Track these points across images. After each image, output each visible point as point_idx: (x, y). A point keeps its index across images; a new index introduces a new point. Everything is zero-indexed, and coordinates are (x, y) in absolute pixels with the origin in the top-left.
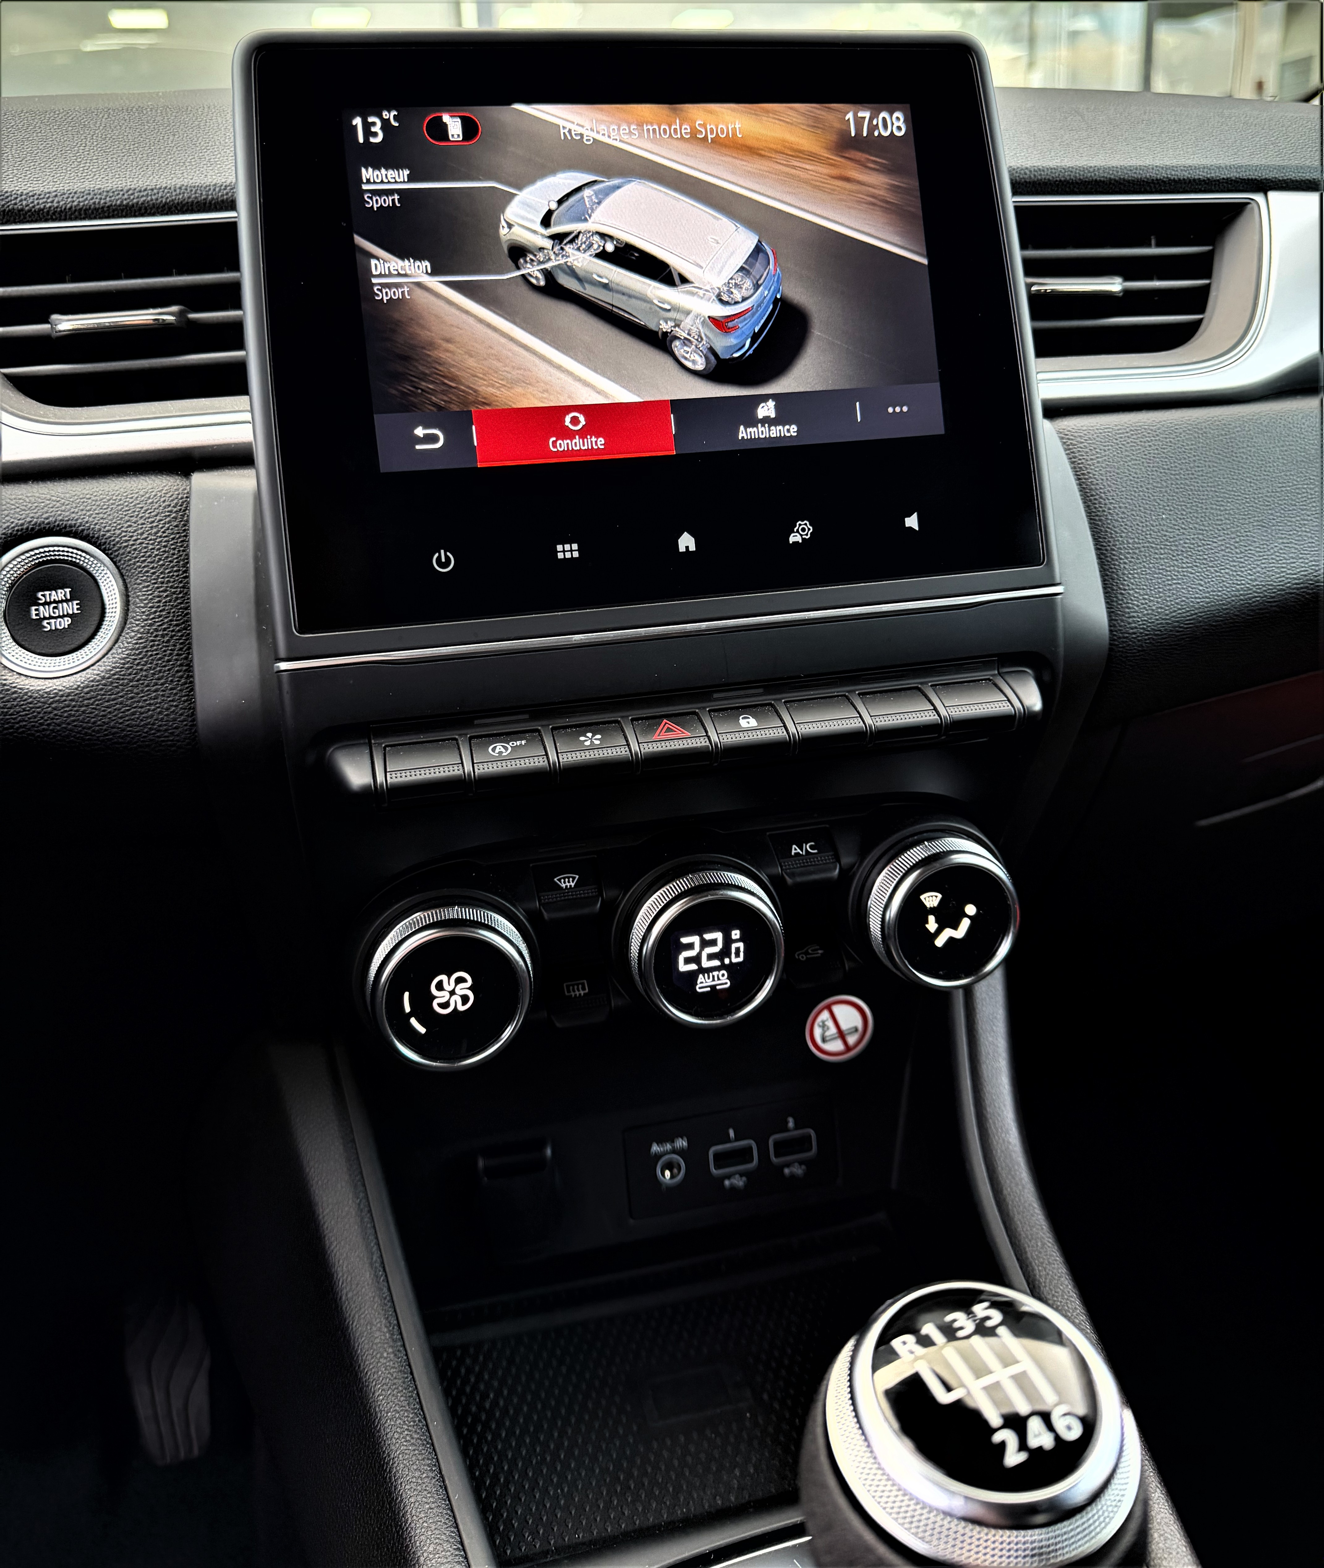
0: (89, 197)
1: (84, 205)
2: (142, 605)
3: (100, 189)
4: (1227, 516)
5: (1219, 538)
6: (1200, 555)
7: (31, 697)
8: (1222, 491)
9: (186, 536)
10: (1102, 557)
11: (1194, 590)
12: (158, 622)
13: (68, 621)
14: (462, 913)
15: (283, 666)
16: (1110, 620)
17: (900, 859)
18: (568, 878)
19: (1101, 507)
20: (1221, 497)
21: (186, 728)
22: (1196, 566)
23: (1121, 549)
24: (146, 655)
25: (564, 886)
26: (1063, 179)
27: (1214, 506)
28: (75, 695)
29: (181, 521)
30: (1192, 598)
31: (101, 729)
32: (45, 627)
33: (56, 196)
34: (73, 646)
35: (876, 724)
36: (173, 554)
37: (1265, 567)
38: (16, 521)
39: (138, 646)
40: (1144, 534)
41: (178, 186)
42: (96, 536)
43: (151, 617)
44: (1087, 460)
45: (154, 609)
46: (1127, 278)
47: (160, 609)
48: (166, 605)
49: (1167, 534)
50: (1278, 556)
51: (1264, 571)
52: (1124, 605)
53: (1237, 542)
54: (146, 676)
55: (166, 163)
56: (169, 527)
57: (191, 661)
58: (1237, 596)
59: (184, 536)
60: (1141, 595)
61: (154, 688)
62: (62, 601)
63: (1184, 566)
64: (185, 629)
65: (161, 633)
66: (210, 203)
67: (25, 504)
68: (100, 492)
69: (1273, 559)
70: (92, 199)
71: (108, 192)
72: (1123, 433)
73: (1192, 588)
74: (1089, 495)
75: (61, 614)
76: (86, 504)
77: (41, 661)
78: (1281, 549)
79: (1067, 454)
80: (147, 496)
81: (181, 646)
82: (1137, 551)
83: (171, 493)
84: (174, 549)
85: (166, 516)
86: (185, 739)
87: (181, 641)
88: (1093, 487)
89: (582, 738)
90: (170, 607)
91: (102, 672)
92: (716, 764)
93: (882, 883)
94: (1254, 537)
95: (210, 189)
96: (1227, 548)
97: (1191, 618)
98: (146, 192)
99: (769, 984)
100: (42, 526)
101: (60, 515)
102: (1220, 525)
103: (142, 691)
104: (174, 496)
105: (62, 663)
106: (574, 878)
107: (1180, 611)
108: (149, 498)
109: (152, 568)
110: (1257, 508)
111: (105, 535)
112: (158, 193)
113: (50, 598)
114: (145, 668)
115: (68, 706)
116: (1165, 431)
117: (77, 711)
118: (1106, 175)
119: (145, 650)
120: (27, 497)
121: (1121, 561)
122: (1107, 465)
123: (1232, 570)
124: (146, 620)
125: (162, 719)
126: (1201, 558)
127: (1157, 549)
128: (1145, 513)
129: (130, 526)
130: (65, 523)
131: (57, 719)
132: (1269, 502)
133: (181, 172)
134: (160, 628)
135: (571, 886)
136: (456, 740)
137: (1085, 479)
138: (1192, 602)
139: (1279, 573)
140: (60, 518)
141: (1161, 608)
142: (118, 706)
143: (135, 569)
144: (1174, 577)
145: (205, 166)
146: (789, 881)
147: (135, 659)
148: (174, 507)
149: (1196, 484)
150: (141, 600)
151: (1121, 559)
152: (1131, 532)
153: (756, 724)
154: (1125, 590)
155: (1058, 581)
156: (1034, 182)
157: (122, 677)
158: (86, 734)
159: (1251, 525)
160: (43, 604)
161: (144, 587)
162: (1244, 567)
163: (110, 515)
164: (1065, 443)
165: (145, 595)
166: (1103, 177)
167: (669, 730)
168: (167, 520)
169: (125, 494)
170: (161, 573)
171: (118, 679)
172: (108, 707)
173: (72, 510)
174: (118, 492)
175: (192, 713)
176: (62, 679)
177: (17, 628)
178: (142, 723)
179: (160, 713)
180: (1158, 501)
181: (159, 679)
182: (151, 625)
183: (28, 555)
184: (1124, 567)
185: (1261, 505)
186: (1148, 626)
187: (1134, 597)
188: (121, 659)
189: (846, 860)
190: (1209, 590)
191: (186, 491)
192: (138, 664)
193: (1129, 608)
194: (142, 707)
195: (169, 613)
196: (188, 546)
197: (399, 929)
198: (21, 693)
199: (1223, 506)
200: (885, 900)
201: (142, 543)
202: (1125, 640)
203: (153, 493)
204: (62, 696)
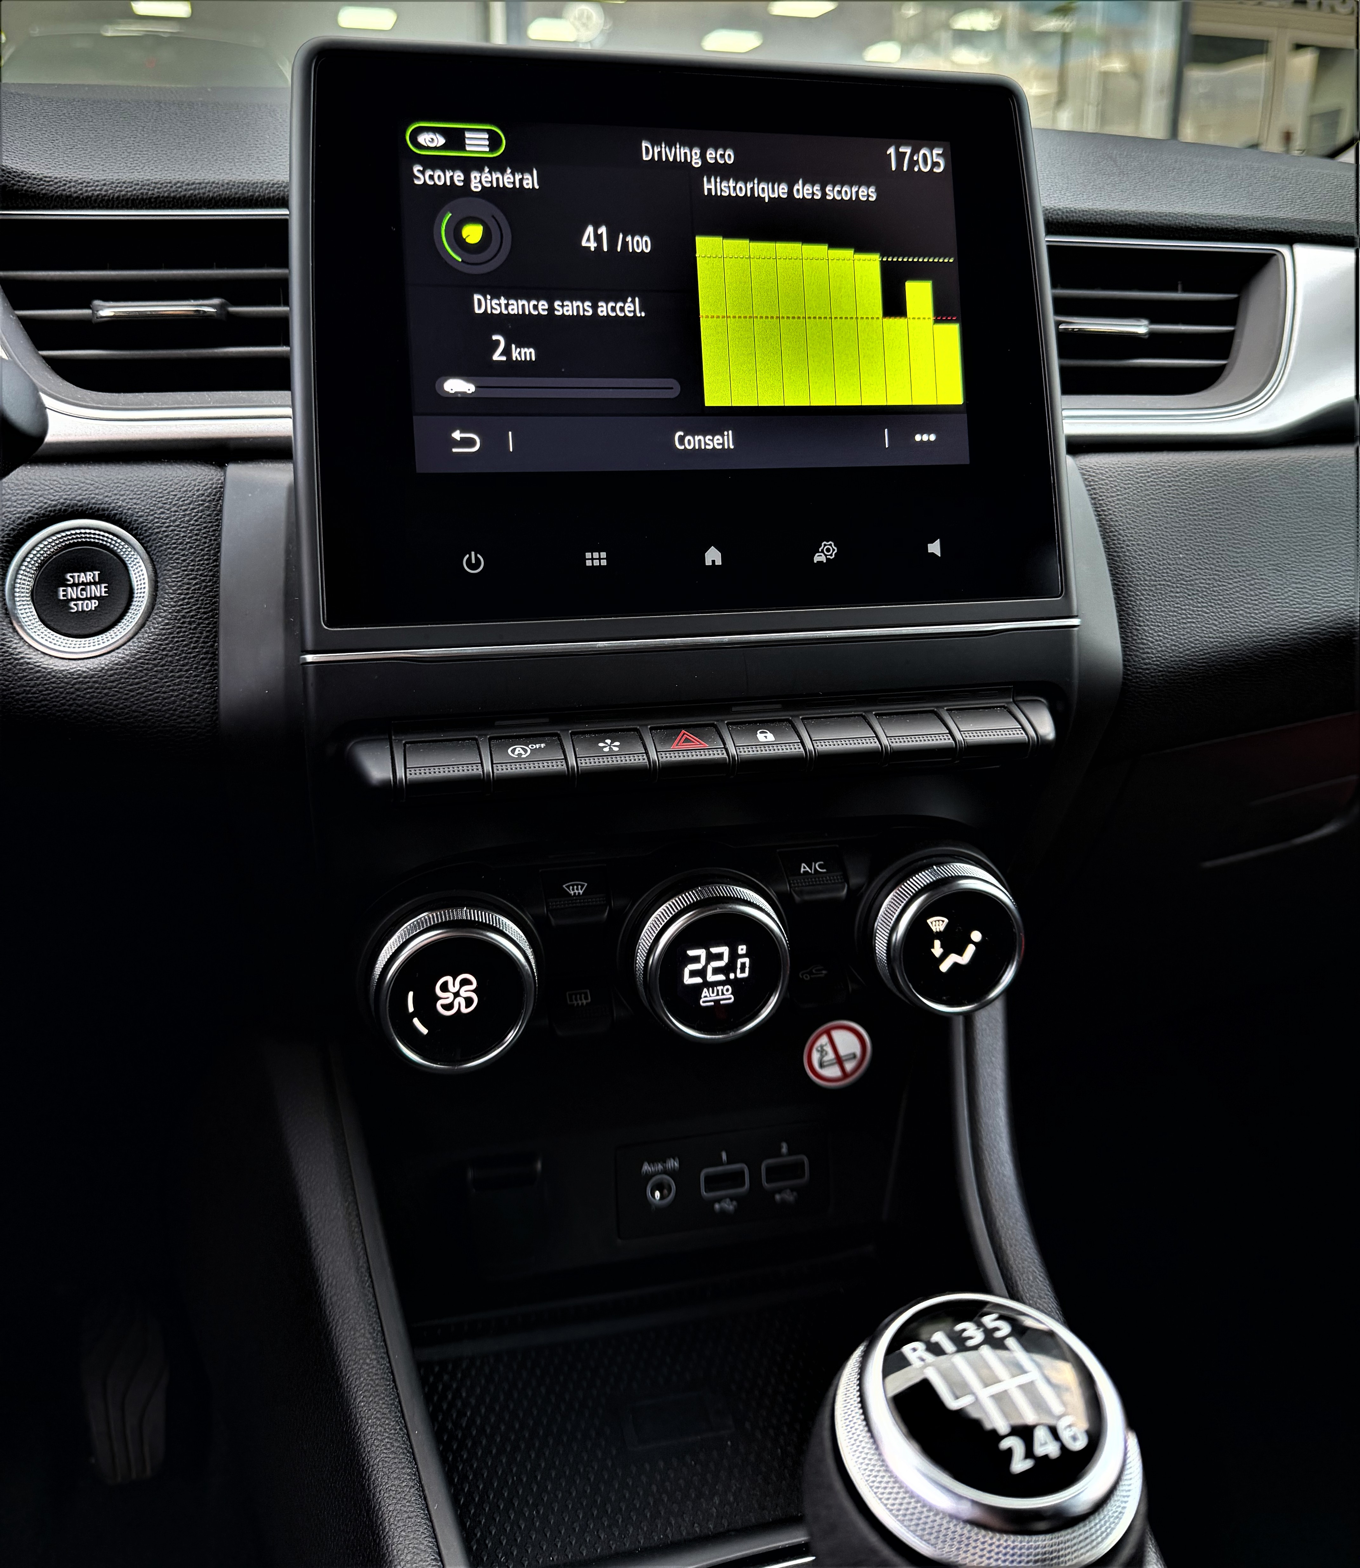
0: (138, 187)
1: (131, 195)
2: (171, 591)
3: (148, 180)
4: (1242, 559)
5: (1235, 580)
6: (1215, 596)
7: (54, 676)
8: (1239, 533)
9: (218, 525)
10: (1119, 592)
11: (1208, 630)
12: (186, 609)
13: (95, 603)
14: (470, 914)
15: (310, 658)
16: (1125, 654)
17: (908, 882)
18: (577, 885)
19: (1119, 544)
20: (1238, 540)
21: (207, 715)
22: (1211, 606)
23: (1138, 585)
24: (172, 641)
25: (572, 893)
26: (1094, 221)
27: (1230, 548)
28: (99, 677)
29: (214, 511)
30: (1206, 637)
31: (123, 712)
32: (73, 609)
33: (104, 185)
34: (99, 629)
35: (892, 745)
36: (205, 543)
37: (1279, 611)
38: (49, 502)
39: (164, 631)
40: (1160, 572)
41: (226, 181)
42: (128, 520)
43: (179, 603)
44: (1108, 497)
45: (183, 596)
46: (1153, 322)
47: (188, 596)
48: (194, 593)
49: (1183, 573)
50: (1292, 601)
51: (1277, 614)
52: (1139, 641)
53: (1252, 585)
54: (171, 662)
55: (215, 158)
56: (202, 516)
57: (217, 649)
58: (1250, 638)
59: (216, 525)
60: (1156, 632)
61: (178, 674)
62: (90, 584)
63: (1199, 605)
64: (213, 617)
65: (188, 620)
66: (257, 199)
67: (59, 485)
68: (135, 478)
69: (1286, 603)
70: (139, 190)
71: (156, 183)
72: (1144, 472)
73: (1206, 628)
74: (1108, 531)
75: (89, 596)
76: (119, 489)
77: (66, 641)
78: (1295, 594)
79: (1089, 490)
80: (181, 484)
81: (208, 634)
82: (1153, 589)
83: (206, 483)
84: (206, 538)
85: (199, 505)
86: (206, 726)
87: (208, 629)
88: (1112, 523)
89: (601, 745)
90: (199, 595)
91: (127, 655)
92: (732, 777)
93: (889, 904)
94: (1269, 580)
95: (257, 186)
96: (1242, 590)
97: (1204, 657)
98: (194, 186)
99: (773, 1001)
100: (75, 508)
101: (93, 498)
102: (1235, 567)
103: (166, 677)
104: (209, 486)
105: (87, 645)
106: (582, 886)
107: (1193, 650)
108: (183, 486)
109: (183, 555)
110: (1273, 552)
111: (137, 520)
112: (206, 187)
113: (78, 580)
114: (171, 653)
115: (91, 688)
116: (1185, 472)
117: (100, 693)
118: (1136, 220)
119: (172, 636)
120: (61, 479)
121: (1138, 598)
122: (1128, 503)
123: (1246, 612)
124: (174, 606)
125: (185, 705)
126: (1216, 598)
127: (1173, 588)
128: (1162, 551)
129: (162, 513)
130: (98, 506)
131: (79, 700)
132: (1284, 547)
133: (230, 168)
134: (188, 615)
135: (579, 893)
136: (476, 740)
137: (1105, 515)
138: (1206, 641)
139: (1292, 618)
140: (94, 501)
141: (1175, 646)
142: (141, 690)
143: (166, 555)
144: (1189, 616)
145: (253, 164)
146: (797, 898)
147: (161, 645)
148: (208, 496)
149: (1214, 526)
150: (170, 586)
151: (1137, 595)
152: (1148, 570)
153: (774, 739)
154: (1140, 626)
155: (1075, 614)
156: (1066, 223)
157: (147, 662)
158: (108, 717)
159: (1266, 568)
160: (72, 586)
161: (173, 574)
162: (1257, 609)
163: (143, 501)
164: (1086, 479)
165: (174, 581)
166: (1134, 222)
167: (687, 740)
168: (201, 508)
169: (159, 481)
170: (192, 561)
171: (142, 663)
172: (130, 691)
173: (106, 494)
174: (152, 479)
175: (215, 701)
176: (85, 661)
177: (44, 608)
178: (164, 708)
179: (183, 699)
180: (1176, 540)
181: (183, 665)
182: (178, 612)
183: (59, 536)
184: (1140, 604)
185: (1277, 550)
186: (1161, 663)
187: (1149, 633)
188: (147, 644)
189: (855, 881)
190: (1223, 630)
191: (220, 481)
192: (164, 650)
193: (1143, 644)
194: (165, 693)
195: (197, 600)
196: (220, 535)
197: (406, 927)
198: (44, 672)
199: (1239, 548)
200: (892, 922)
201: (175, 530)
202: (1138, 675)
203: (188, 482)
204: (85, 677)
